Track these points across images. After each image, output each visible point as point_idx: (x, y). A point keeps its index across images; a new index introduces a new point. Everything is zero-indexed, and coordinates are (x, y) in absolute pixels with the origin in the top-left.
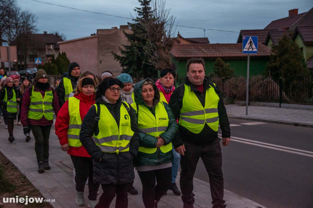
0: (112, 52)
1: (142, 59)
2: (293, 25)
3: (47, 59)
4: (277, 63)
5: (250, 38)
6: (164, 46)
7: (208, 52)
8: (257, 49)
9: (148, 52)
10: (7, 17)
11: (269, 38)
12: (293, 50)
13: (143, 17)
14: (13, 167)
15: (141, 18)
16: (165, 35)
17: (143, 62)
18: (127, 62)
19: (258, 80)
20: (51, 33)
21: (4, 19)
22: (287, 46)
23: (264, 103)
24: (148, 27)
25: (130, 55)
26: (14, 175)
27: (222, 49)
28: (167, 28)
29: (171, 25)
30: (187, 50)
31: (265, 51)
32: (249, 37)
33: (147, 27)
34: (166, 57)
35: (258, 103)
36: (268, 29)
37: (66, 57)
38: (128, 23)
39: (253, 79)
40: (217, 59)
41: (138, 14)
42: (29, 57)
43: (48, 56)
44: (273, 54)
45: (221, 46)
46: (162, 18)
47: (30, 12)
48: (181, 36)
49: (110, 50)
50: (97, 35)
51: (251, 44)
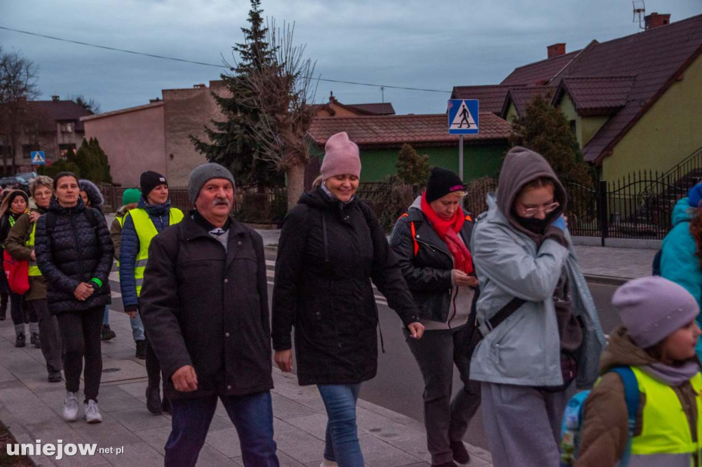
0: (191, 136)
1: (253, 149)
2: (556, 75)
3: (60, 152)
5: (463, 103)
6: (293, 121)
7: (384, 133)
8: (477, 126)
9: (263, 138)
11: (509, 102)
12: (554, 126)
13: (253, 63)
15: (249, 65)
17: (255, 157)
18: (221, 156)
19: (483, 187)
20: (67, 99)
22: (542, 117)
25: (227, 141)
27: (414, 127)
28: (298, 86)
31: (501, 129)
32: (461, 102)
33: (257, 84)
34: (298, 144)
36: (506, 84)
37: (99, 148)
38: (223, 76)
39: (474, 186)
40: (403, 147)
41: (243, 58)
42: (22, 148)
43: (62, 146)
44: (515, 133)
45: (411, 120)
46: (288, 65)
47: (21, 57)
48: (336, 100)
49: (189, 133)
50: (163, 100)
51: (465, 116)
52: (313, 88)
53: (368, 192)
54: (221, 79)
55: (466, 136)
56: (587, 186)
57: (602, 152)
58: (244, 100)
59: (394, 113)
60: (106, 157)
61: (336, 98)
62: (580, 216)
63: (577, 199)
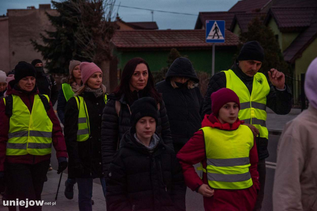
0: (31, 40)
1: (72, 50)
2: (265, 6)
5: (216, 23)
6: (103, 32)
7: (159, 41)
8: (224, 37)
11: (235, 23)
12: (266, 38)
16: (104, 18)
18: (51, 54)
22: (258, 33)
24: (81, 8)
25: (55, 44)
27: (177, 37)
29: (111, 4)
30: (132, 37)
31: (232, 40)
32: (214, 22)
33: (79, 7)
34: (106, 47)
38: (53, 2)
40: (172, 50)
44: (241, 43)
51: (216, 31)
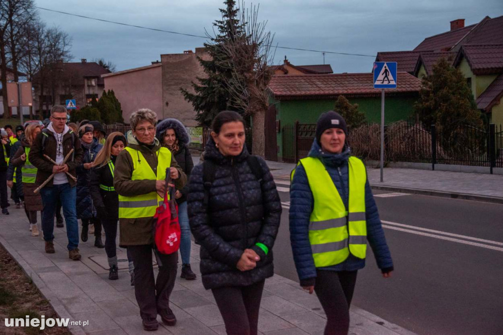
0: (181, 89)
1: (227, 99)
2: (456, 44)
3: (87, 100)
4: (430, 101)
5: (385, 65)
6: (256, 79)
7: (325, 87)
8: (395, 82)
9: (235, 91)
10: (25, 39)
11: (420, 64)
12: (454, 82)
13: (228, 35)
14: (16, 266)
15: (224, 36)
18: (203, 104)
19: (400, 128)
20: (92, 62)
21: (20, 41)
22: (445, 75)
23: (410, 163)
24: (232, 50)
25: (208, 93)
26: (15, 278)
27: (347, 83)
28: (261, 51)
29: (267, 45)
30: (293, 84)
31: (413, 84)
32: (384, 63)
33: (230, 50)
34: (260, 95)
35: (399, 163)
36: (417, 51)
37: (114, 97)
38: (205, 45)
39: (392, 128)
40: (339, 97)
41: (220, 31)
42: (59, 98)
43: (88, 96)
44: (424, 88)
45: (345, 77)
46: (254, 37)
47: (60, 30)
48: (289, 63)
49: (180, 86)
50: (161, 62)
51: (386, 74)
52: (272, 54)
53: (312, 131)
54: (204, 47)
55: (386, 89)
56: (479, 128)
57: (491, 102)
58: (220, 63)
59: (333, 72)
60: (120, 104)
61: (289, 61)
62: (474, 150)
63: (472, 138)
